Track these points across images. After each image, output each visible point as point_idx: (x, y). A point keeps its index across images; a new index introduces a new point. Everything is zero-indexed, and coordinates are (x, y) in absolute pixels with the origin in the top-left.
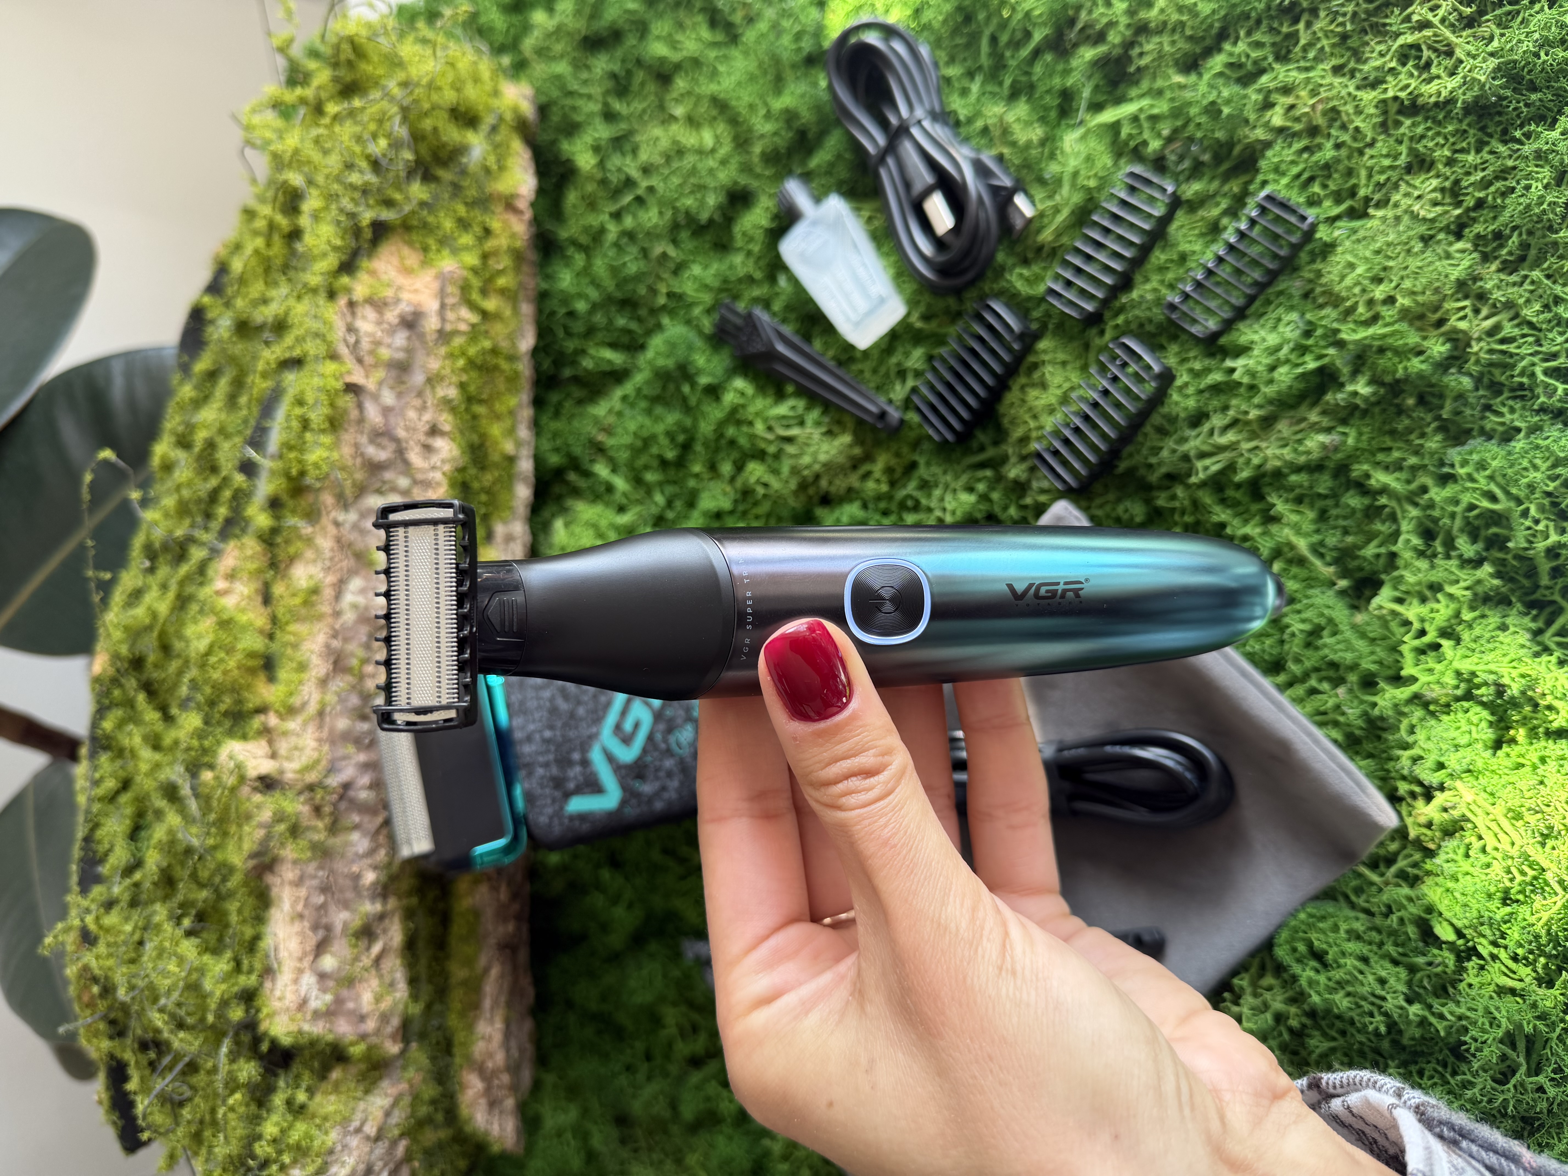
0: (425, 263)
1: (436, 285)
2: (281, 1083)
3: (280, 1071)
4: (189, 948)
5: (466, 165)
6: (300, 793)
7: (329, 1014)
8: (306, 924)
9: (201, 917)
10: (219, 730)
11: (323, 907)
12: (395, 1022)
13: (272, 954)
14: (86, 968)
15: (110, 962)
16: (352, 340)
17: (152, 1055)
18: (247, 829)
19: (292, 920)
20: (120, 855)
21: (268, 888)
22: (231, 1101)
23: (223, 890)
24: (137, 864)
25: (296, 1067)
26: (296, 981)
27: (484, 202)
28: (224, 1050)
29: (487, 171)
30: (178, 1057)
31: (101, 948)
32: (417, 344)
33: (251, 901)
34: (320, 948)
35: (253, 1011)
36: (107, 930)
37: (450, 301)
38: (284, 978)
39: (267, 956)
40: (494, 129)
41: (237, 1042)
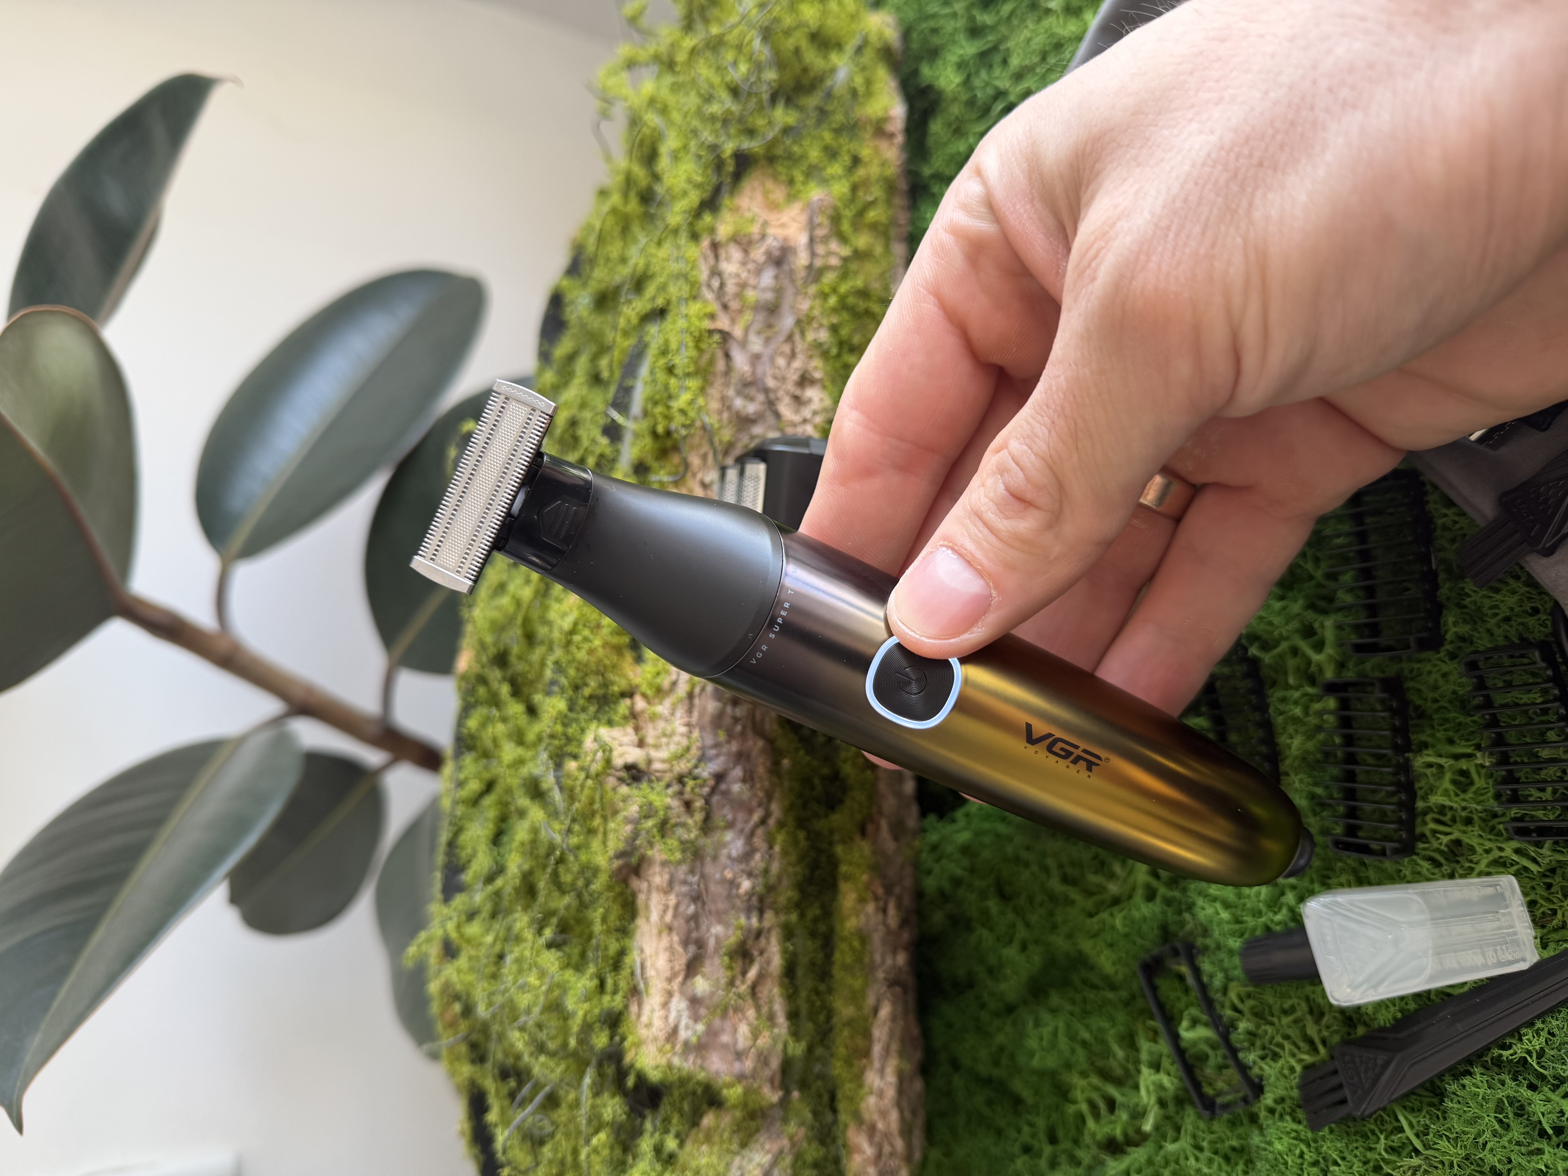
0: (792, 198)
1: (803, 219)
2: (648, 1125)
3: (647, 1112)
4: (551, 960)
5: (831, 88)
6: (668, 786)
7: (700, 1048)
8: (676, 938)
9: (563, 928)
10: (583, 716)
11: (695, 918)
12: (775, 1063)
13: (638, 972)
14: (447, 986)
15: (470, 978)
16: (716, 283)
17: (513, 1083)
18: (612, 825)
19: (660, 933)
20: (482, 862)
21: (634, 895)
22: (595, 1141)
23: (586, 897)
24: (499, 870)
25: (665, 1108)
26: (665, 1005)
27: (851, 128)
28: (587, 1080)
29: (854, 93)
30: (537, 1087)
31: (462, 961)
32: (786, 282)
33: (616, 910)
34: (692, 968)
35: (617, 1039)
36: (468, 941)
37: (820, 232)
38: (653, 1000)
39: (632, 974)
40: (859, 50)
41: (601, 1074)
